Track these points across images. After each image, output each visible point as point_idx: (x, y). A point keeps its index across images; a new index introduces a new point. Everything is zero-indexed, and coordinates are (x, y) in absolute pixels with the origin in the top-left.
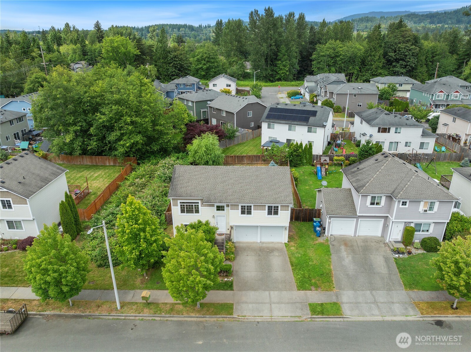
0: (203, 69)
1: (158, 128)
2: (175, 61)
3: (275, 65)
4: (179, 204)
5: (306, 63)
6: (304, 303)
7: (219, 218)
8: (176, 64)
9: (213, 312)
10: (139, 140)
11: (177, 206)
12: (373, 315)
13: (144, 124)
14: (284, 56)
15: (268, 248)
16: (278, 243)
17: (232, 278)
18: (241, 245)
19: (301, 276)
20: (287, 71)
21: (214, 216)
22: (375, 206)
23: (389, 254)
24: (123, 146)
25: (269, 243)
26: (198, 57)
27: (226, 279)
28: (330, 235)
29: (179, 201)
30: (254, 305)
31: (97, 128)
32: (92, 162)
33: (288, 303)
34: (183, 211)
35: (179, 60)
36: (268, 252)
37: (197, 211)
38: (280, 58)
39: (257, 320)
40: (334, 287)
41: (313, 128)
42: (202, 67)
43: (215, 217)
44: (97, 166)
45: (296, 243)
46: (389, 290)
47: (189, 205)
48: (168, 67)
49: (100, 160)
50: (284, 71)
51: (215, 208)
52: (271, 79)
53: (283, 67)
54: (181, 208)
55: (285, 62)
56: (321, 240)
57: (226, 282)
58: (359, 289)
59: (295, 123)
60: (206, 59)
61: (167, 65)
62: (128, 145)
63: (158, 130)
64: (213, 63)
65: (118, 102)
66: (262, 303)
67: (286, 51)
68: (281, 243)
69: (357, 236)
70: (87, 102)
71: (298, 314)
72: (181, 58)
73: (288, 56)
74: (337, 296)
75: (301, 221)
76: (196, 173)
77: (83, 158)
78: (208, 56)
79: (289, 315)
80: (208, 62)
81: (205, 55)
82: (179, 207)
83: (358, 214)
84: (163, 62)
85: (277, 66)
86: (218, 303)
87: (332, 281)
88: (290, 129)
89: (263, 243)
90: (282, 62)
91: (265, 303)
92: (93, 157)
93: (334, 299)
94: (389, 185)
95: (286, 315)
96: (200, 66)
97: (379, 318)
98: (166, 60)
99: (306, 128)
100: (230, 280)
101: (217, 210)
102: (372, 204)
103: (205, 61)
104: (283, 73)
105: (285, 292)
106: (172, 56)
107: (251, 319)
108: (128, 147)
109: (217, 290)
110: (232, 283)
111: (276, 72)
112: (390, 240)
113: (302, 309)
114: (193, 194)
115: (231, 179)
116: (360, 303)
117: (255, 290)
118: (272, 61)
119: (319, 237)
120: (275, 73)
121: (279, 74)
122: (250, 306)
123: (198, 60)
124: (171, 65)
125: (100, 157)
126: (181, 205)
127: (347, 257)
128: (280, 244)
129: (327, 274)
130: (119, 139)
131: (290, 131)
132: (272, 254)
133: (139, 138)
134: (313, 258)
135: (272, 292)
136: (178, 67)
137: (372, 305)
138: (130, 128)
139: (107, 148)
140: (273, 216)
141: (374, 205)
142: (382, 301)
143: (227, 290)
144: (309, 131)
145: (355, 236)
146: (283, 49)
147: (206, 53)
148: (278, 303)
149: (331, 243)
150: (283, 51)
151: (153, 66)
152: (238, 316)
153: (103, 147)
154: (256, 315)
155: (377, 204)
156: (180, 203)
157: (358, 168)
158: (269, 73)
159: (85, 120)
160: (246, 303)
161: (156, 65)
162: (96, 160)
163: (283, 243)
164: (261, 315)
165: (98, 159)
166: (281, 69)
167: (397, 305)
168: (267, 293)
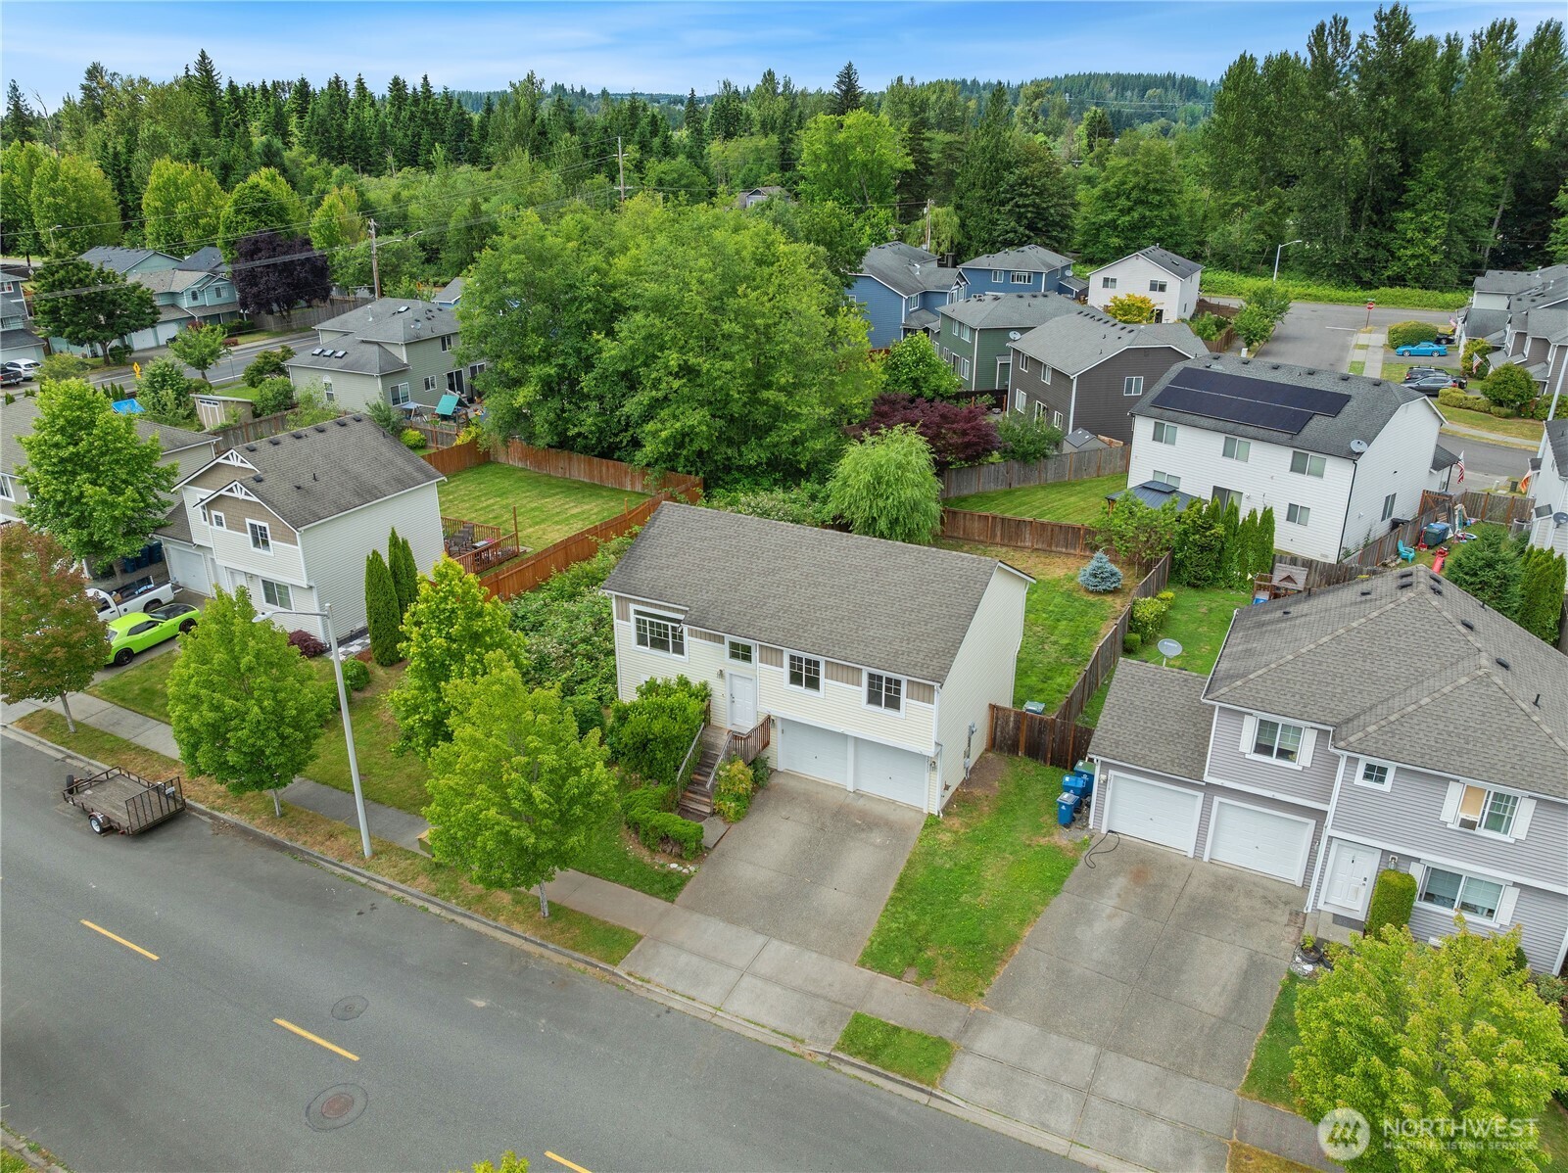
0: (1116, 228)
1: (766, 394)
2: (1021, 195)
3: (1388, 224)
4: (633, 617)
5: (1538, 224)
6: (845, 1006)
7: (737, 682)
8: (1025, 206)
9: (572, 939)
10: (696, 423)
11: (628, 620)
12: (1045, 1127)
13: (718, 378)
14: (1431, 190)
15: (863, 814)
16: (910, 808)
17: (692, 869)
18: (792, 783)
19: (902, 926)
20: (1434, 250)
21: (721, 674)
22: (1273, 760)
23: (1281, 955)
24: (655, 434)
25: (880, 800)
26: (1109, 185)
27: (674, 866)
28: (1104, 831)
29: (633, 607)
30: (695, 960)
31: (604, 377)
32: (592, 477)
33: (794, 990)
34: (642, 641)
35: (1037, 194)
36: (856, 825)
37: (679, 649)
38: (1410, 201)
39: (671, 1004)
40: (981, 995)
41: (1313, 460)
42: (1115, 221)
43: (727, 676)
44: (602, 487)
45: (968, 825)
46: (1179, 1071)
47: (659, 625)
48: (996, 216)
49: (612, 471)
50: (1421, 250)
51: (726, 647)
52: (1367, 276)
53: (1418, 235)
54: (639, 628)
55: (1430, 215)
56: (1063, 838)
57: (671, 873)
58: (1064, 1030)
59: (1251, 430)
60: (1134, 195)
61: (995, 209)
62: (664, 434)
63: (766, 402)
64: (1160, 206)
65: (659, 307)
66: (721, 963)
67: (1442, 175)
68: (919, 811)
69: (1206, 859)
70: (590, 299)
71: (798, 1031)
72: (1043, 185)
73: (1449, 192)
74: (967, 1026)
75: (1045, 762)
76: (709, 533)
77: (570, 459)
78: (1143, 183)
79: (773, 1022)
80: (1139, 202)
81: (1132, 180)
82: (633, 624)
83: (1207, 779)
84: (981, 197)
85: (1395, 230)
86: (605, 923)
87: (993, 973)
88: (1227, 453)
89: (862, 796)
90: (1419, 213)
91: (729, 966)
92: (596, 460)
93: (948, 1031)
94: (1345, 693)
95: (764, 1020)
96: (1110, 216)
97: (1057, 1145)
98: (994, 192)
99: (1285, 456)
100: (685, 871)
101: (734, 655)
102: (1263, 748)
103: (1128, 198)
104: (1413, 257)
105: (815, 956)
106: (1012, 179)
107: (659, 995)
108: (665, 442)
109: (630, 887)
110: (684, 880)
111: (1388, 251)
112: (1321, 906)
113: (823, 1022)
114: (669, 592)
115: (796, 567)
116: (1027, 1072)
117: (732, 920)
118: (1379, 212)
119: (1067, 826)
120: (1382, 254)
121: (1400, 260)
122: (684, 958)
123: (1106, 196)
124: (1008, 207)
125: (611, 462)
126: (638, 621)
127: (1110, 917)
128: (912, 814)
129: (993, 948)
130: (648, 416)
131: (1228, 460)
132: (863, 836)
133: (696, 418)
134: (987, 884)
135: (775, 943)
136: (1029, 215)
137: (1067, 1096)
138: (676, 384)
139: (625, 438)
140: (882, 711)
141: (1271, 755)
142: (1114, 1096)
143: (656, 895)
144: (1298, 467)
145: (1197, 857)
146: (1431, 166)
147: (1136, 173)
148: (767, 979)
149: (1090, 854)
150: (1429, 175)
151: (951, 209)
152: (630, 974)
153: (616, 435)
154: (679, 989)
155: (1284, 754)
156: (638, 612)
157: (1285, 613)
158: (1357, 253)
159: (578, 351)
160: (680, 947)
161: (959, 207)
162: (601, 471)
163: (925, 811)
164: (693, 993)
165: (606, 467)
166: (1410, 241)
167: (1164, 1127)
168: (760, 939)
